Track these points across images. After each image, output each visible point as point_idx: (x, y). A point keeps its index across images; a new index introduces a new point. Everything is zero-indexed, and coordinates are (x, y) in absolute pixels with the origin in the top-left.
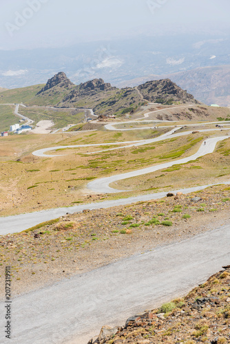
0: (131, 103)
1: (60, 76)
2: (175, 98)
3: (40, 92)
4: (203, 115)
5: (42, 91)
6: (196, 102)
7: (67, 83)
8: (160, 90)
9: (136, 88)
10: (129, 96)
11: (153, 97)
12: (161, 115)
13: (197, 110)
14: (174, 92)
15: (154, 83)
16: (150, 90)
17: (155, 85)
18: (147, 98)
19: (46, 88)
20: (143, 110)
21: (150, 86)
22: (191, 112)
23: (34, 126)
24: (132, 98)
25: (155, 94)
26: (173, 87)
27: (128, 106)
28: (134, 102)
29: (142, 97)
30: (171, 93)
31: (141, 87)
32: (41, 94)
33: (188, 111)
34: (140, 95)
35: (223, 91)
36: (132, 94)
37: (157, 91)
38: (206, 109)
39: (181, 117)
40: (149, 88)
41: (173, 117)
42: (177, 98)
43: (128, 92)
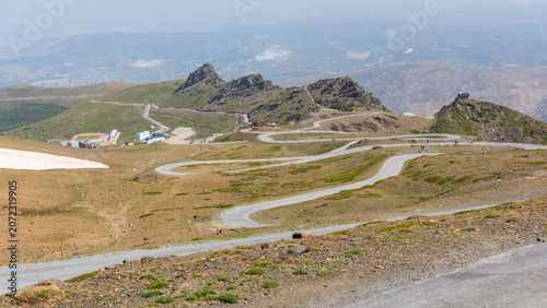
0: (297, 108)
1: (205, 69)
2: (356, 103)
3: (178, 90)
4: (393, 127)
5: (181, 88)
6: (384, 109)
7: (215, 79)
8: (336, 92)
9: (305, 89)
10: (296, 99)
11: (327, 101)
12: (336, 124)
13: (384, 120)
14: (356, 95)
15: (328, 82)
16: (323, 91)
17: (331, 86)
18: (320, 102)
19: (187, 85)
20: (312, 117)
21: (324, 86)
22: (376, 123)
23: (169, 134)
24: (300, 101)
25: (331, 97)
26: (355, 89)
27: (294, 112)
28: (302, 106)
29: (313, 100)
30: (351, 96)
31: (312, 87)
32: (179, 93)
33: (373, 121)
34: (310, 97)
35: (421, 95)
36: (300, 96)
37: (333, 93)
38: (396, 118)
39: (362, 128)
40: (322, 89)
41: (352, 128)
42: (359, 104)
43: (294, 93)
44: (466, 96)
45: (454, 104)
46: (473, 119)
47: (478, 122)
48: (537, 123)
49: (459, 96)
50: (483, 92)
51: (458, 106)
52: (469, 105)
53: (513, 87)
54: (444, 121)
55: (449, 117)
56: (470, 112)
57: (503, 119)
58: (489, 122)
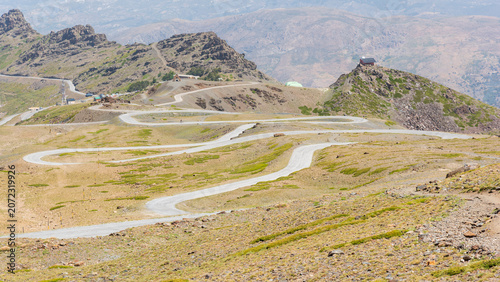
0: (144, 73)
1: (12, 17)
2: (224, 67)
4: (276, 101)
6: (261, 76)
7: (25, 31)
8: (197, 51)
9: (153, 46)
10: (142, 61)
11: (184, 64)
12: (203, 98)
13: (265, 92)
14: (224, 57)
15: (186, 38)
16: (178, 51)
17: (189, 43)
18: (174, 65)
20: (171, 88)
21: (180, 43)
22: (254, 96)
24: (147, 64)
25: (189, 59)
26: (222, 48)
27: (140, 79)
28: (150, 71)
29: (165, 63)
30: (218, 57)
31: (164, 45)
33: (250, 93)
34: (160, 61)
35: (306, 54)
36: (147, 57)
37: (192, 53)
38: (280, 91)
39: (237, 103)
40: (178, 47)
41: (224, 104)
42: (228, 68)
43: (138, 51)
44: (371, 62)
45: (355, 73)
46: (380, 92)
47: (386, 96)
48: (462, 98)
49: (361, 62)
50: (392, 51)
51: (361, 75)
52: (375, 74)
53: (431, 44)
54: (343, 95)
55: (348, 88)
56: (376, 82)
57: (418, 93)
58: (400, 96)
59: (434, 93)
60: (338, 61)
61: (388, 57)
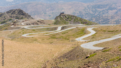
0: (4, 19)
2: (24, 17)
6: (32, 18)
8: (16, 13)
9: (5, 13)
10: (3, 16)
11: (14, 17)
14: (23, 14)
15: (13, 11)
16: (12, 14)
17: (14, 11)
18: (11, 17)
21: (12, 12)
24: (4, 17)
25: (15, 15)
26: (23, 12)
27: (3, 21)
28: (5, 19)
29: (9, 17)
30: (22, 15)
31: (8, 12)
33: (37, 22)
34: (8, 16)
35: (33, 13)
36: (4, 15)
37: (15, 14)
40: (11, 12)
42: (25, 17)
43: (1, 14)
44: (63, 13)
46: (66, 20)
48: (84, 20)
49: (61, 13)
50: (54, 11)
51: (61, 16)
52: (64, 16)
54: (58, 21)
56: (65, 18)
57: (75, 19)
58: (71, 20)
59: (78, 19)
60: (41, 14)
61: (53, 13)
